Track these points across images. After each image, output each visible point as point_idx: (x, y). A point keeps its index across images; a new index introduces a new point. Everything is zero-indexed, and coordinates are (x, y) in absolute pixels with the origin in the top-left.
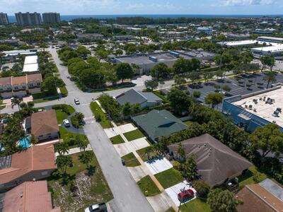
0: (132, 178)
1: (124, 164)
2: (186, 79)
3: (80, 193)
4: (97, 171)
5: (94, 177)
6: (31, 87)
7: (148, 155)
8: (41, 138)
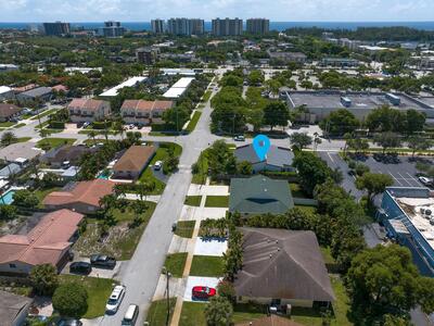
0: (167, 248)
1: (174, 229)
2: (370, 144)
3: (106, 241)
4: (141, 227)
5: (133, 231)
6: (156, 116)
7: (210, 230)
8: (121, 175)
